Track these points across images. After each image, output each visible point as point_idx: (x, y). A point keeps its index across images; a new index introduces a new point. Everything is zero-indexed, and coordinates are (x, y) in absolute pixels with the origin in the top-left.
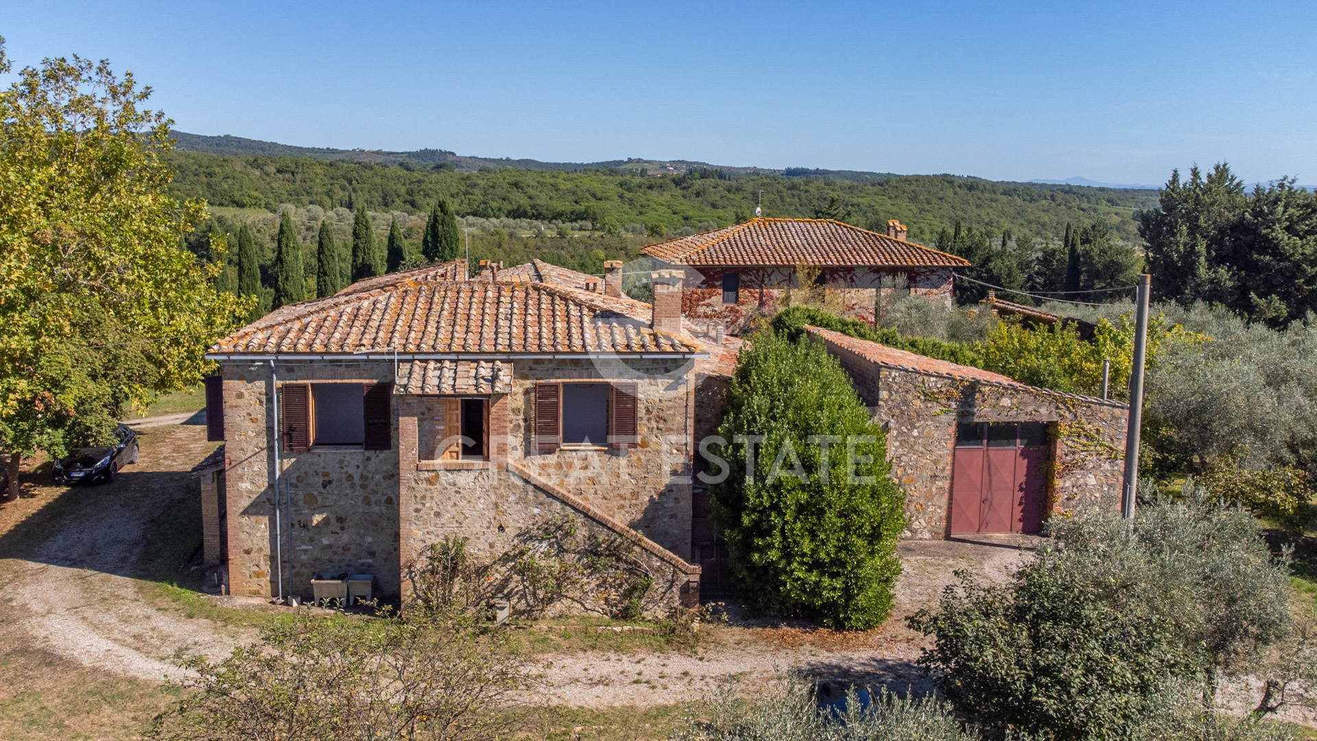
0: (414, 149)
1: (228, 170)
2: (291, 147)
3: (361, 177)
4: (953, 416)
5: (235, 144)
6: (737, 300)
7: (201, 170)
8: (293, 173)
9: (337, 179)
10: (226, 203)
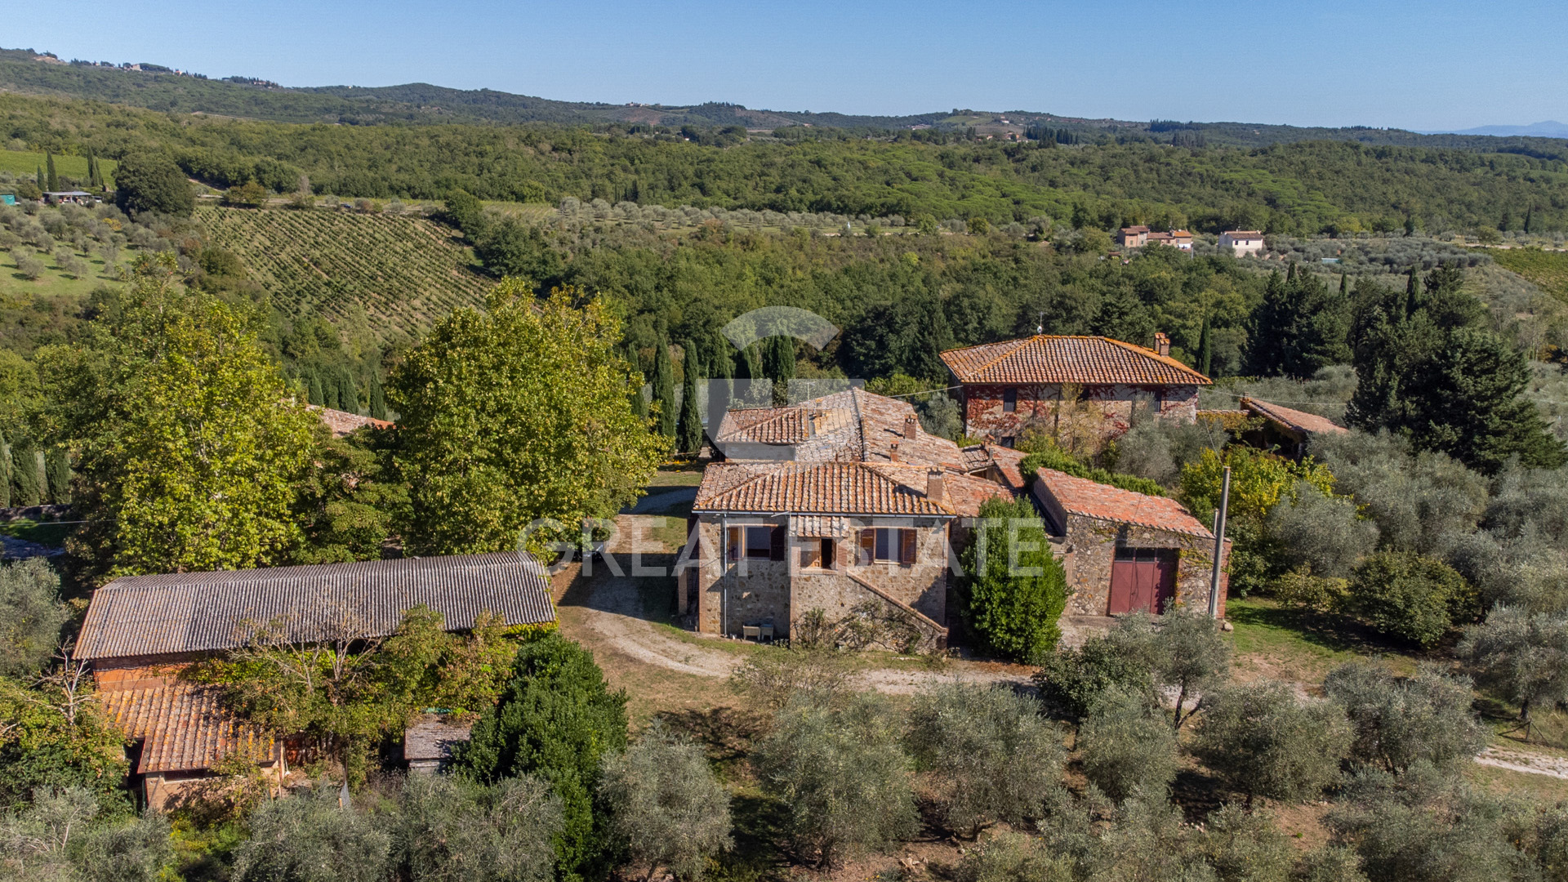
0: (696, 103)
1: (500, 148)
2: (556, 102)
3: (644, 155)
4: (1113, 543)
5: (493, 99)
6: (1015, 409)
7: (471, 149)
8: (570, 152)
9: (618, 158)
10: (505, 194)
